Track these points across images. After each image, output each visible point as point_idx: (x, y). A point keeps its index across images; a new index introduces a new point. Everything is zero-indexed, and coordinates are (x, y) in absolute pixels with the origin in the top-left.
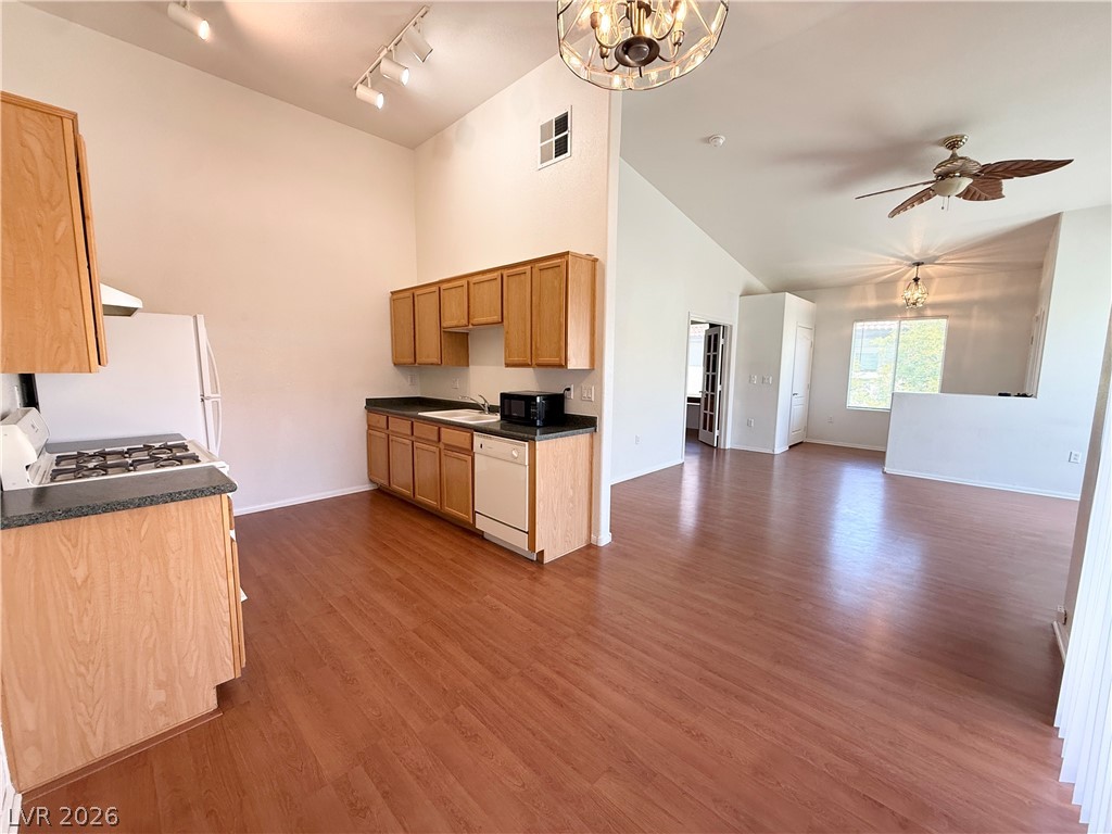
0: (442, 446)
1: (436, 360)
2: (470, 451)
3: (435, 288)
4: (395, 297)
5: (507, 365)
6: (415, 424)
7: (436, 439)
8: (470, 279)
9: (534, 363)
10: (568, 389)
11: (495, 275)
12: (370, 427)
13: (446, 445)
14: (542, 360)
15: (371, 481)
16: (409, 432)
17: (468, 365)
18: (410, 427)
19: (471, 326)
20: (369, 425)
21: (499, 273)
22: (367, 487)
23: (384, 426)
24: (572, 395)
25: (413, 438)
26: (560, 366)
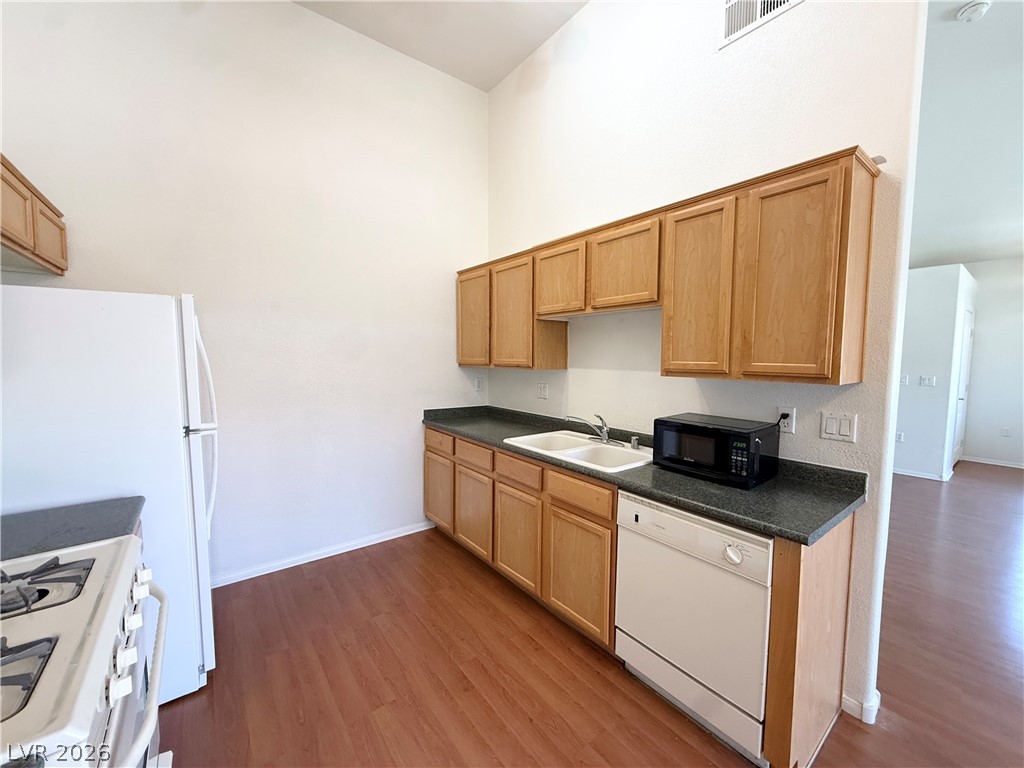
0: (548, 501)
1: (522, 358)
2: (611, 522)
3: (527, 259)
4: (464, 277)
5: (667, 372)
6: (498, 455)
7: (537, 486)
8: (592, 238)
9: (735, 369)
10: (785, 416)
11: (647, 223)
12: (428, 448)
13: (553, 498)
14: (758, 366)
15: (427, 518)
16: (489, 466)
17: (566, 368)
18: (489, 458)
19: (589, 310)
20: (427, 446)
21: (656, 219)
22: (421, 526)
23: (449, 449)
24: (793, 426)
25: (494, 476)
26: (819, 379)
